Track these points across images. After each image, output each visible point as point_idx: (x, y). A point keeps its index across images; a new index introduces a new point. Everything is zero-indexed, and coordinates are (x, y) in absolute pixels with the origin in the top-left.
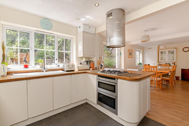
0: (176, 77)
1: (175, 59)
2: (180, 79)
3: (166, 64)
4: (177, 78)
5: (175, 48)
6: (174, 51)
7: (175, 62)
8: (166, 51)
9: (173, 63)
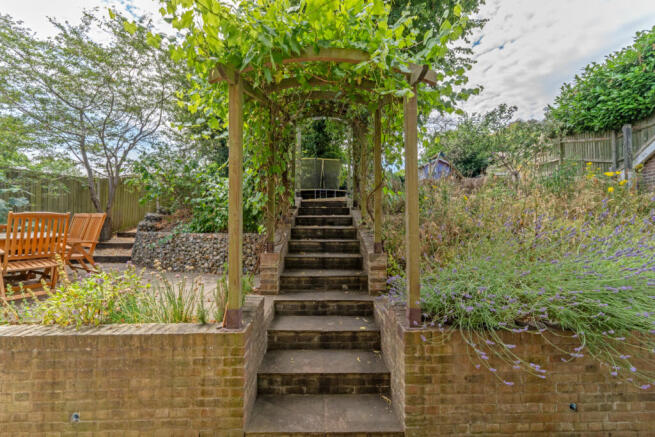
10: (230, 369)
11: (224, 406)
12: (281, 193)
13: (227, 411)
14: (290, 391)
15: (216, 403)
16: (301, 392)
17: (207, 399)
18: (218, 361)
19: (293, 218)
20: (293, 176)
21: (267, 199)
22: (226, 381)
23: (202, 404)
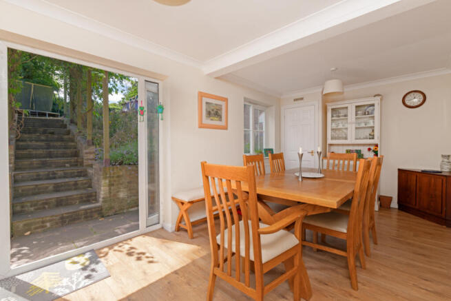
0: (380, 198)
1: (377, 133)
2: (395, 204)
3: (347, 151)
4: (385, 202)
5: (378, 95)
6: (373, 105)
7: (377, 146)
8: (349, 106)
9: (369, 149)
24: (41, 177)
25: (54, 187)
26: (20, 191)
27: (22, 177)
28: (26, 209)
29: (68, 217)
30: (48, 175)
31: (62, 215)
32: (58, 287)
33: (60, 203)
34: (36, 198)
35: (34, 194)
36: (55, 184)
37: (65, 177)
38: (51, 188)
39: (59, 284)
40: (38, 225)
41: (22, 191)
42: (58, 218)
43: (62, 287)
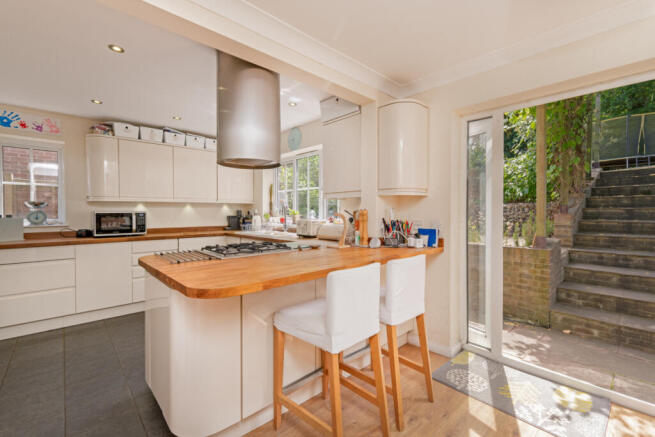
10: (539, 270)
11: (535, 291)
12: (576, 164)
13: (538, 294)
14: (586, 305)
15: (529, 288)
16: (597, 307)
17: (523, 285)
18: (530, 265)
19: (589, 189)
20: (589, 146)
21: (560, 169)
22: (536, 277)
23: (520, 287)
24: (604, 261)
25: (620, 280)
26: (571, 274)
27: (580, 256)
28: (572, 299)
29: (630, 335)
30: (616, 259)
31: (620, 327)
32: (527, 407)
33: (622, 307)
34: (589, 289)
35: (589, 283)
36: (621, 275)
37: (646, 268)
38: (615, 280)
39: (530, 406)
40: (580, 327)
41: (574, 274)
42: (611, 328)
43: (530, 411)
